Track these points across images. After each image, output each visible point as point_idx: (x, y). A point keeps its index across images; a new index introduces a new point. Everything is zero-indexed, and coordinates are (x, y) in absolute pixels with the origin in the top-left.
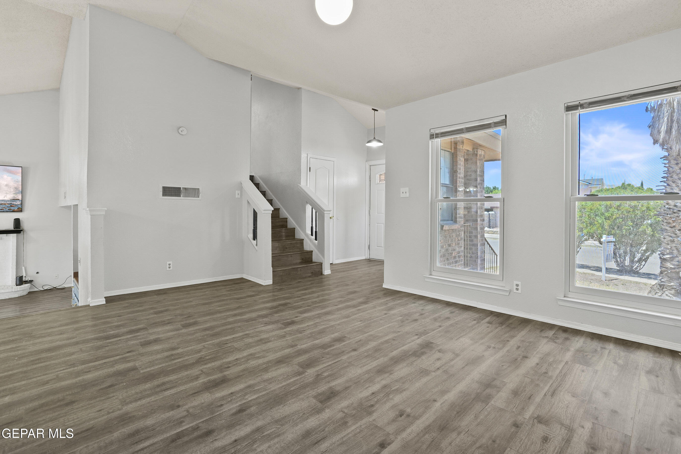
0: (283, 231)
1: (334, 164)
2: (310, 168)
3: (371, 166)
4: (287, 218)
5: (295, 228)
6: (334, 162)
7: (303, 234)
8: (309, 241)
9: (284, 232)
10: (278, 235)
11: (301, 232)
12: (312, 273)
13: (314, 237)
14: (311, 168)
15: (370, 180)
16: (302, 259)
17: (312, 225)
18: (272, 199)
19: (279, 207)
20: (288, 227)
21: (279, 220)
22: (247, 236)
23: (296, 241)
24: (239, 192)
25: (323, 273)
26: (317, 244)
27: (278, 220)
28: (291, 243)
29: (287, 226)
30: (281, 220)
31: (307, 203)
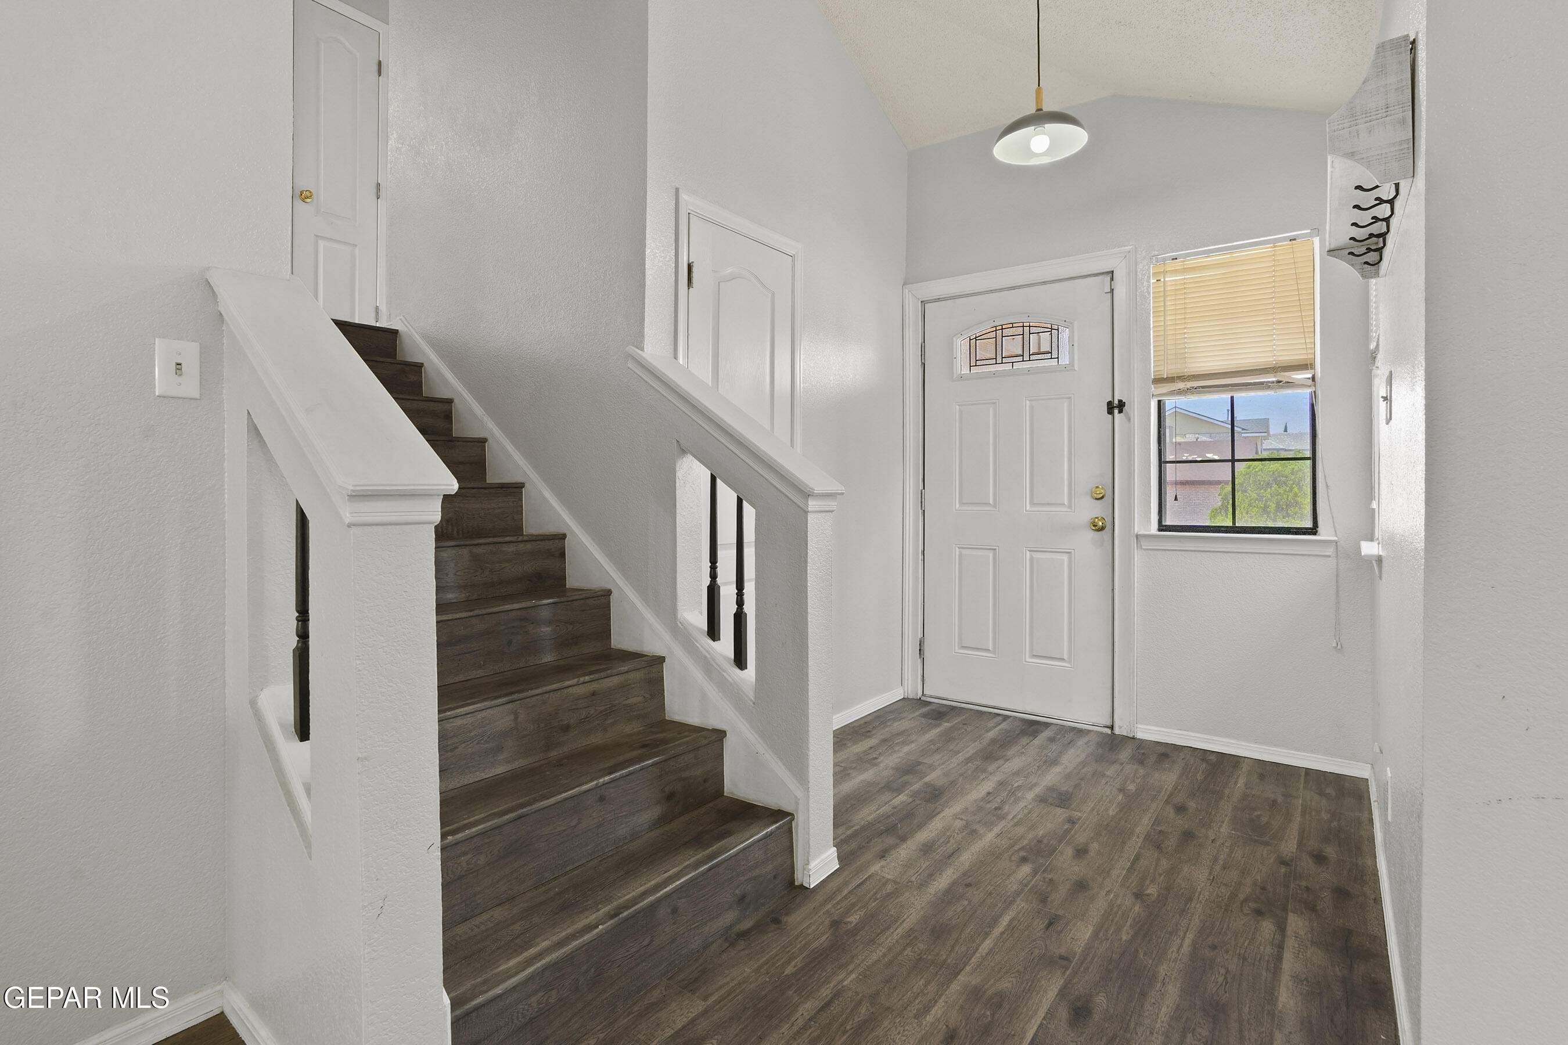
0: (545, 614)
1: (793, 267)
2: (690, 267)
3: (929, 301)
4: (563, 537)
5: (609, 593)
6: (793, 261)
7: (658, 626)
8: (697, 674)
9: (550, 623)
10: (510, 643)
11: (648, 615)
12: (742, 899)
13: (726, 645)
14: (694, 269)
15: (924, 365)
16: (670, 797)
17: (713, 576)
18: (482, 435)
19: (517, 479)
20: (571, 582)
21: (521, 546)
22: (253, 703)
23: (621, 678)
24: (190, 352)
25: (799, 878)
26: (751, 694)
27: (511, 548)
28: (594, 694)
29: (564, 578)
30: (529, 546)
31: (683, 452)
